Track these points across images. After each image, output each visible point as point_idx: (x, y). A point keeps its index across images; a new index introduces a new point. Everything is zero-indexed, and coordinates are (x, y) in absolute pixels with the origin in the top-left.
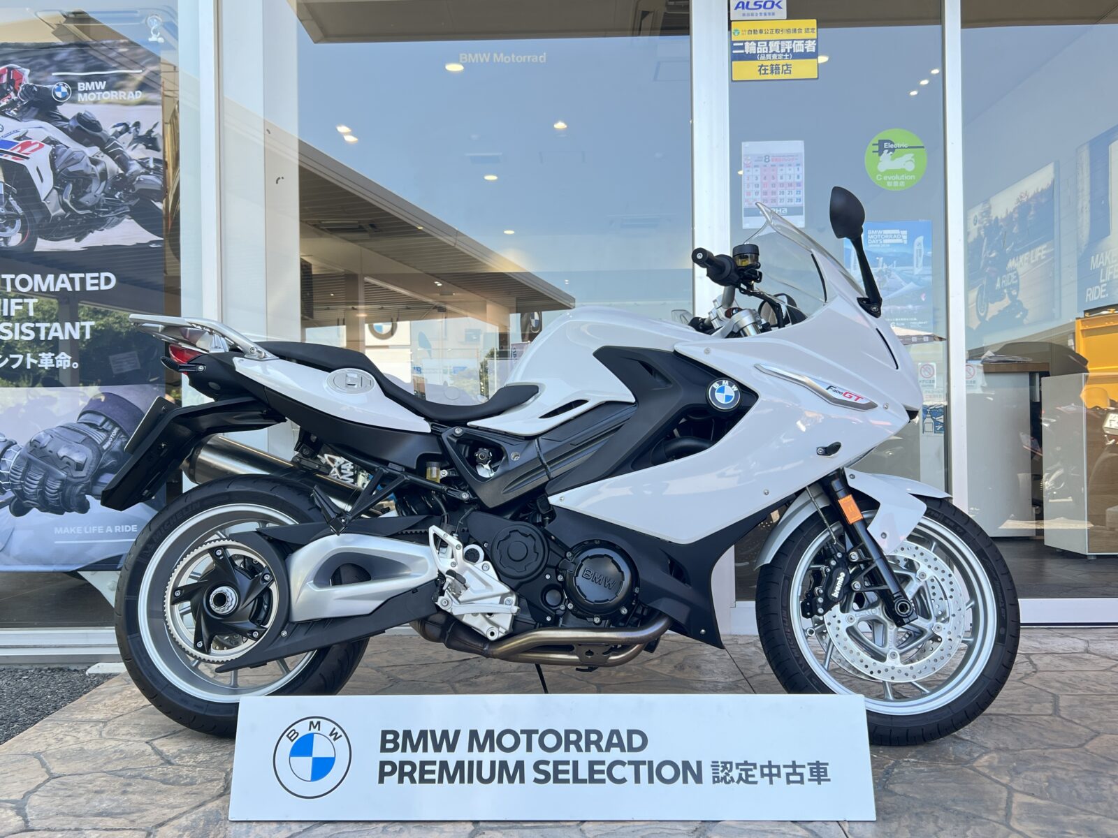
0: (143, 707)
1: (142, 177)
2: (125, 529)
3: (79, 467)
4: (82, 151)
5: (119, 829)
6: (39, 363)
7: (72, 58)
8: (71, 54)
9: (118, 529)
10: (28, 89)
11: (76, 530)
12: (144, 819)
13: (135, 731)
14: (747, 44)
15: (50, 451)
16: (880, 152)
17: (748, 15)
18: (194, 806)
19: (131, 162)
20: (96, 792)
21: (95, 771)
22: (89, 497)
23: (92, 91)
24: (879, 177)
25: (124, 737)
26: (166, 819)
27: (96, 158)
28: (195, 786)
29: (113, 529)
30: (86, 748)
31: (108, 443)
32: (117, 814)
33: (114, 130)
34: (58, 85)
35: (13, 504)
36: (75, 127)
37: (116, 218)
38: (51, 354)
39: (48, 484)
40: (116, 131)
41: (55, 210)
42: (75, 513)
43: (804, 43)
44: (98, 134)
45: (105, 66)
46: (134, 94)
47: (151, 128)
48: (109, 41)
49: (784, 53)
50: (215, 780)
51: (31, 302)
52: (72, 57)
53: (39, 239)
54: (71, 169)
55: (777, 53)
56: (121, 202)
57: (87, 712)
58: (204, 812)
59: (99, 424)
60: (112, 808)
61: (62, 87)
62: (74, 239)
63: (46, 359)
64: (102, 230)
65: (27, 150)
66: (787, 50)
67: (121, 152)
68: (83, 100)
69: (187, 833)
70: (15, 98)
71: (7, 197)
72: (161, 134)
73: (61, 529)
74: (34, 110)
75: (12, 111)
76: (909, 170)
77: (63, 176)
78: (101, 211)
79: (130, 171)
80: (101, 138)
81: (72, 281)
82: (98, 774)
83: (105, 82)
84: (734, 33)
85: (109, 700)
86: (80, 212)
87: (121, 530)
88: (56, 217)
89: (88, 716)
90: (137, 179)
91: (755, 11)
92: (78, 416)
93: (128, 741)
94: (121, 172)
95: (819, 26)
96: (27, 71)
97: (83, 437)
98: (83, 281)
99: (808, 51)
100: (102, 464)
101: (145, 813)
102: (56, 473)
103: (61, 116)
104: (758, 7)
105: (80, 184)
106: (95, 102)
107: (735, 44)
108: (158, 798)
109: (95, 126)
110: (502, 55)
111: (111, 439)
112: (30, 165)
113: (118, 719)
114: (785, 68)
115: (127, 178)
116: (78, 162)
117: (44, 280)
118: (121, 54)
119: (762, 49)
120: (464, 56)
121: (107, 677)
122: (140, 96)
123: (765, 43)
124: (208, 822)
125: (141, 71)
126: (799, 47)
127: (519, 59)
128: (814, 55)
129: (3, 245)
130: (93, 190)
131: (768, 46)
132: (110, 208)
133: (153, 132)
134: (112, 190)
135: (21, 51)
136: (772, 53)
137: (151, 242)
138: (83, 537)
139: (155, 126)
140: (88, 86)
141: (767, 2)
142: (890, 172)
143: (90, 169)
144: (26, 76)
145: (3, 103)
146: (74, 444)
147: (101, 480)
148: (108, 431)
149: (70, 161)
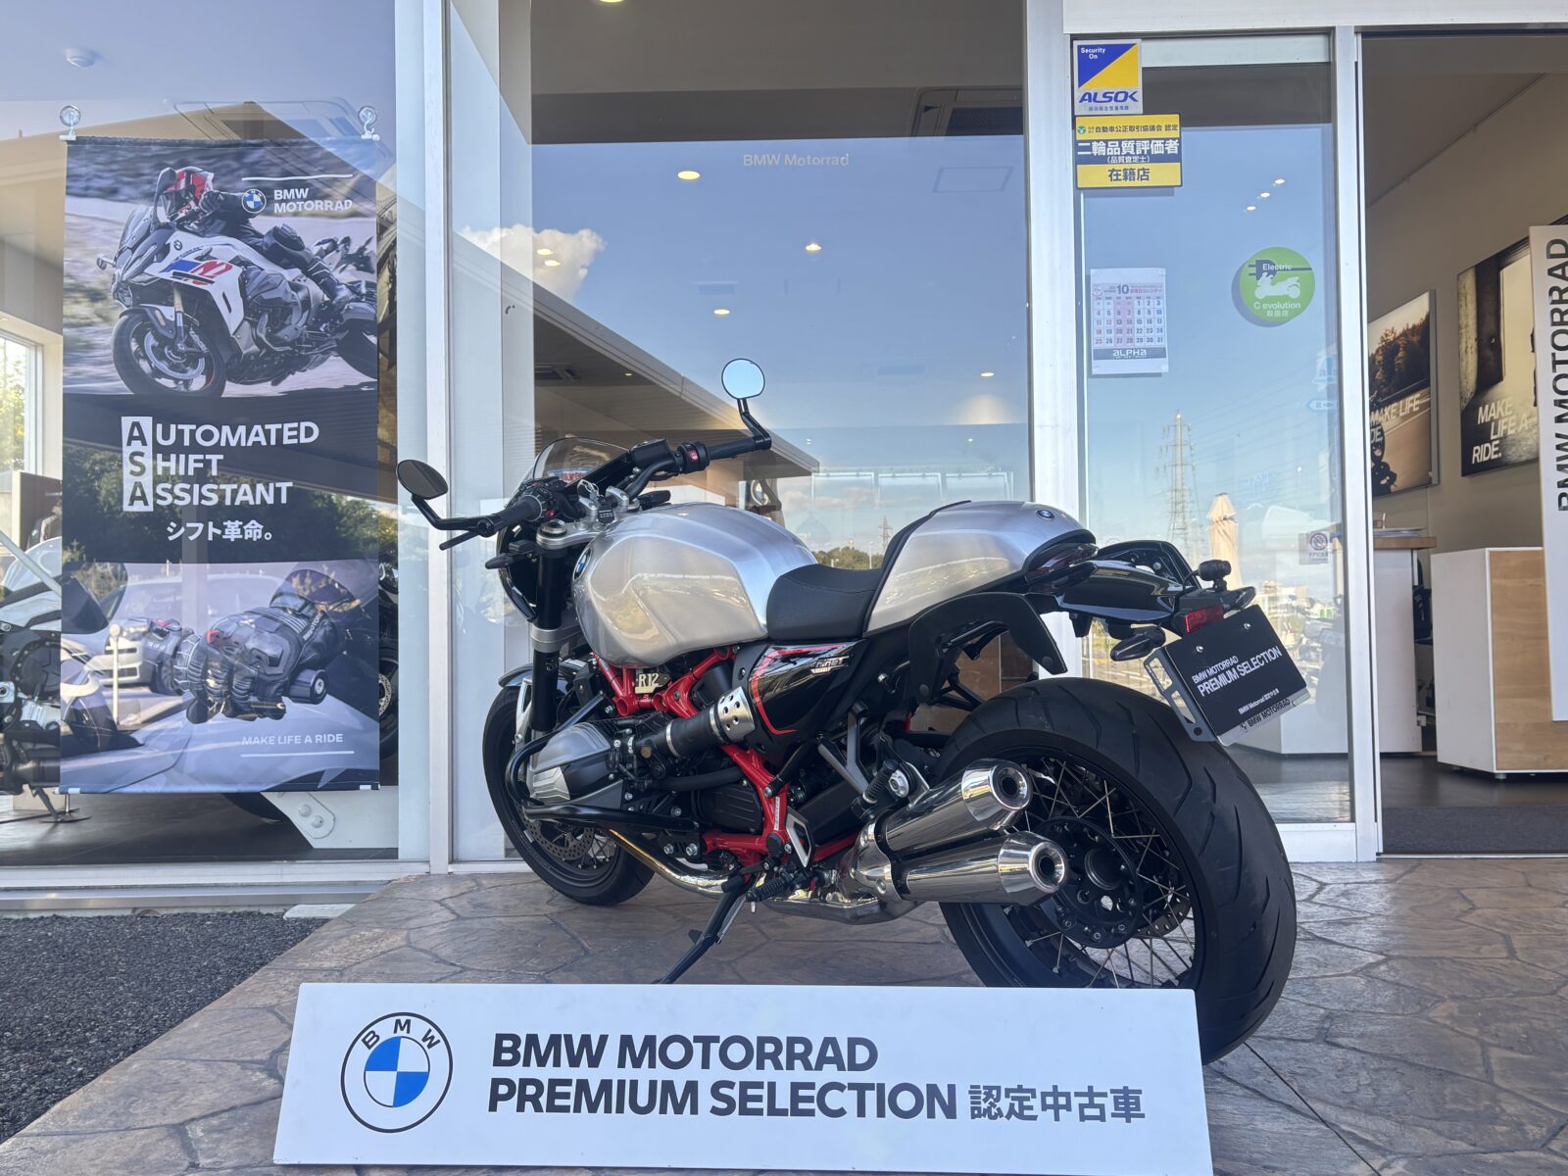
0: (383, 953)
1: (352, 305)
2: (329, 738)
3: (274, 662)
4: (281, 274)
6: (223, 533)
7: (267, 160)
8: (265, 155)
9: (318, 738)
10: (212, 196)
14: (1095, 143)
15: (237, 643)
16: (1259, 276)
17: (1096, 109)
19: (338, 287)
22: (286, 700)
23: (291, 200)
24: (1257, 305)
27: (297, 282)
29: (313, 739)
31: (310, 632)
34: (250, 193)
35: (191, 709)
36: (270, 245)
37: (321, 356)
38: (238, 523)
39: (235, 682)
41: (246, 345)
42: (267, 718)
43: (1164, 143)
44: (300, 253)
45: (308, 168)
46: (343, 203)
47: (363, 244)
49: (1140, 155)
51: (214, 458)
52: (267, 158)
53: (227, 383)
54: (265, 296)
55: (1132, 155)
56: (326, 336)
59: (297, 609)
61: (255, 196)
62: (270, 382)
63: (233, 529)
64: (305, 371)
65: (207, 274)
66: (1143, 151)
67: (328, 275)
68: (280, 211)
70: (195, 208)
71: (187, 331)
72: (375, 251)
73: (250, 738)
74: (219, 224)
75: (192, 225)
76: (1292, 296)
77: (256, 304)
78: (303, 348)
79: (338, 298)
80: (303, 259)
81: (267, 433)
83: (307, 190)
84: (1079, 131)
85: (336, 945)
86: (277, 349)
87: (323, 739)
88: (248, 355)
89: (317, 964)
90: (346, 307)
91: (1104, 104)
92: (271, 599)
94: (327, 299)
95: (1184, 123)
96: (211, 176)
97: (278, 625)
98: (280, 432)
99: (1169, 152)
100: (301, 659)
102: (244, 670)
103: (254, 231)
104: (1108, 99)
105: (278, 315)
106: (295, 214)
107: (1080, 144)
109: (296, 243)
110: (794, 157)
111: (313, 627)
112: (215, 291)
114: (1141, 173)
115: (335, 306)
116: (275, 287)
117: (234, 433)
118: (327, 156)
119: (1113, 150)
120: (748, 158)
121: (311, 921)
122: (350, 206)
123: (1117, 143)
125: (351, 175)
126: (1157, 149)
127: (816, 161)
128: (1176, 158)
129: (183, 389)
130: (294, 322)
131: (1120, 146)
132: (314, 343)
133: (365, 249)
134: (316, 321)
135: (204, 151)
136: (1125, 155)
137: (363, 385)
138: (277, 748)
139: (368, 242)
140: (286, 194)
141: (1117, 94)
142: (1270, 299)
143: (290, 296)
144: (209, 181)
145: (182, 215)
146: (266, 634)
147: (300, 679)
148: (308, 618)
149: (264, 286)
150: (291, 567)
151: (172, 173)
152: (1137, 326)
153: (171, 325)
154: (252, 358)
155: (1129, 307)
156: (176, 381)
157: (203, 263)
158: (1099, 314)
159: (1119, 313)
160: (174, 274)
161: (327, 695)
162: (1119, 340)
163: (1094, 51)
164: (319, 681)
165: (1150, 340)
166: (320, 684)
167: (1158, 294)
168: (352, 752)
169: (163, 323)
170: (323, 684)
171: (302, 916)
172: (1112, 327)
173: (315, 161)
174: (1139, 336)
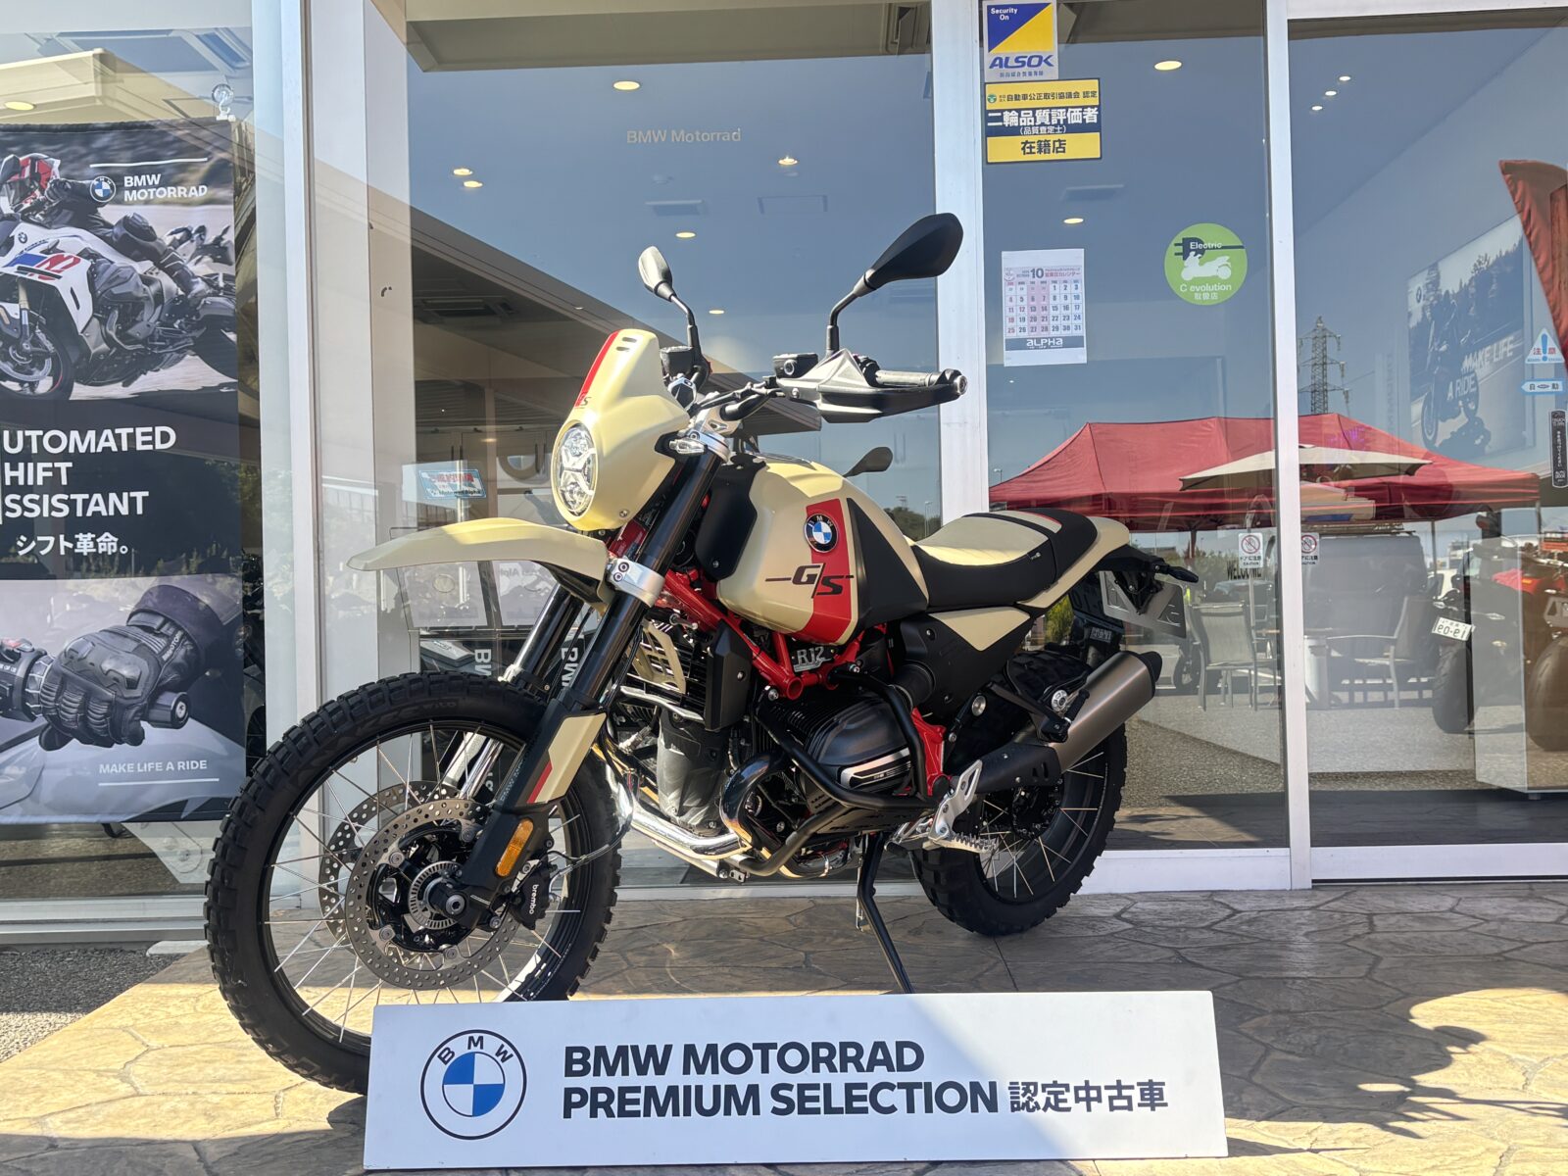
1: (209, 300)
2: (192, 765)
3: (132, 684)
5: (243, 1093)
6: (75, 547)
7: (116, 145)
8: (114, 139)
9: (181, 765)
10: (59, 185)
11: (126, 768)
14: (1006, 113)
15: (92, 664)
16: (1185, 255)
17: (1008, 75)
19: (194, 280)
20: (207, 1061)
21: (199, 1043)
22: (144, 725)
23: (142, 187)
24: (1184, 288)
27: (148, 275)
29: (176, 766)
31: (170, 652)
33: (171, 237)
34: (98, 180)
35: (44, 734)
36: (119, 236)
37: (175, 355)
38: (90, 536)
39: (91, 706)
40: (175, 238)
41: (95, 344)
42: (126, 745)
43: (1082, 112)
44: (152, 244)
45: (161, 152)
46: (198, 189)
47: (219, 234)
49: (1056, 126)
51: (63, 466)
52: (116, 142)
53: (75, 384)
54: (116, 291)
55: (1046, 126)
56: (181, 333)
60: (229, 1076)
61: (104, 183)
62: (121, 383)
63: (85, 543)
64: (157, 370)
65: (55, 268)
66: (1059, 121)
67: (182, 267)
68: (131, 199)
70: (42, 197)
71: (32, 329)
72: (233, 241)
73: (108, 766)
74: (67, 214)
75: (38, 216)
76: (1224, 278)
77: (105, 300)
78: (156, 346)
79: (194, 292)
80: (155, 250)
81: (117, 438)
82: (204, 1046)
83: (159, 176)
84: (989, 100)
86: (128, 348)
87: (185, 766)
88: (98, 354)
89: (172, 992)
90: (202, 302)
91: (1017, 70)
92: (127, 617)
94: (181, 293)
95: (1101, 88)
96: (57, 163)
97: (135, 645)
98: (132, 438)
99: (1088, 122)
100: (161, 681)
102: (102, 693)
103: (103, 221)
104: (1020, 64)
105: (129, 311)
107: (990, 114)
109: (148, 233)
110: (682, 132)
111: (172, 647)
112: (62, 286)
114: (1057, 144)
115: (189, 301)
116: (126, 281)
117: (83, 442)
118: (178, 140)
119: (1026, 120)
120: (633, 134)
121: (174, 958)
122: (203, 192)
123: (1031, 112)
125: (205, 159)
126: (1075, 117)
127: (706, 137)
128: (1096, 127)
129: (28, 392)
130: (146, 317)
131: (1034, 116)
132: (168, 341)
133: (223, 239)
134: (168, 318)
135: (49, 135)
136: (1039, 126)
137: (222, 385)
138: (136, 776)
139: (226, 231)
140: (137, 181)
141: (1032, 57)
142: (1198, 281)
143: (142, 290)
144: (55, 169)
145: (26, 206)
146: (123, 654)
147: (159, 702)
148: (168, 636)
149: (114, 280)
151: (15, 159)
152: (1053, 313)
153: (16, 323)
154: (102, 357)
155: (1043, 292)
156: (21, 383)
157: (49, 256)
158: (1011, 300)
159: (1033, 299)
160: (19, 268)
161: (190, 720)
162: (1033, 329)
163: (1006, 11)
164: (181, 704)
165: (1067, 328)
166: (181, 707)
167: (1076, 277)
168: (217, 780)
169: (8, 322)
170: (184, 708)
171: (165, 952)
172: (1026, 314)
173: (167, 145)
174: (1055, 323)
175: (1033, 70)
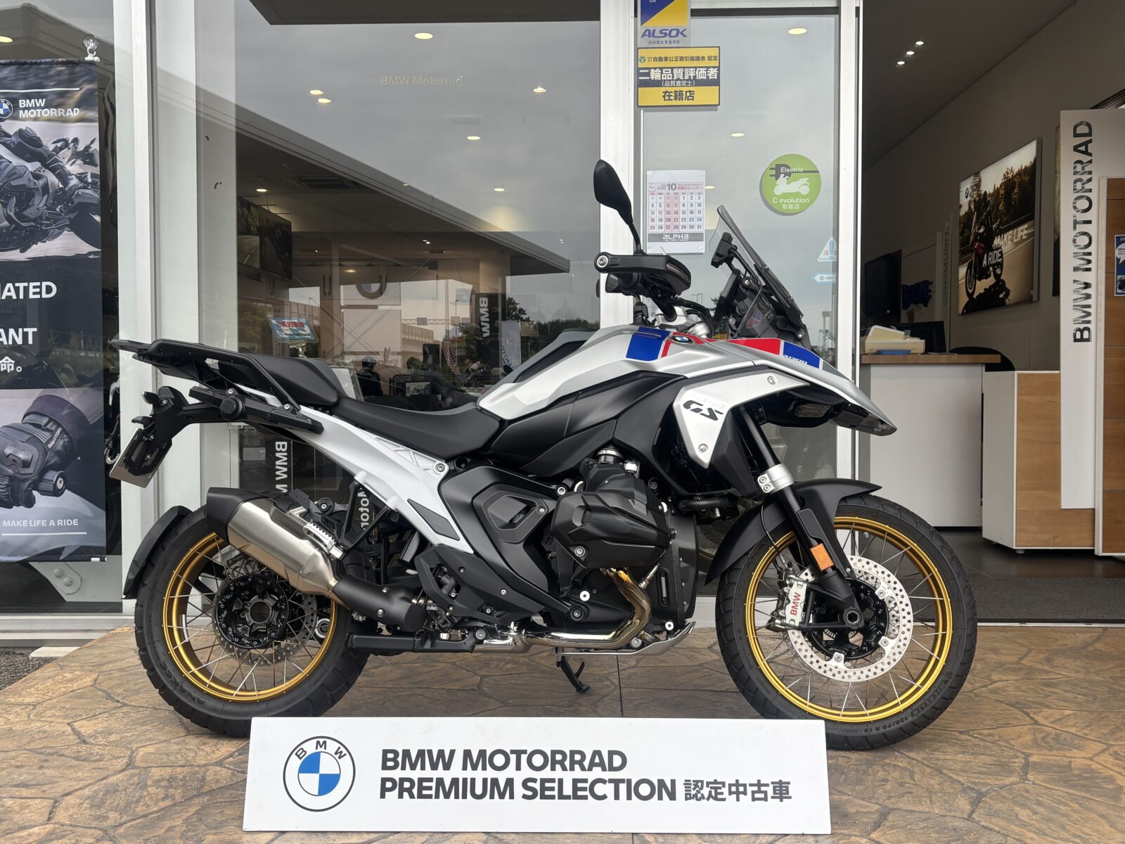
0: (71, 691)
1: (81, 191)
2: (67, 522)
3: (26, 464)
4: (25, 166)
5: (31, 798)
8: (11, 72)
9: (60, 522)
11: (22, 523)
12: (54, 790)
13: (60, 714)
14: (652, 70)
16: (777, 177)
17: (654, 42)
18: (97, 779)
19: (70, 177)
20: (18, 767)
21: (19, 748)
22: (35, 493)
23: (32, 108)
24: (776, 200)
25: (49, 719)
26: (72, 790)
27: (37, 172)
28: (102, 762)
29: (56, 523)
30: (14, 728)
31: (53, 442)
32: (31, 785)
33: (54, 145)
36: (16, 143)
37: (57, 231)
40: (56, 146)
42: (21, 507)
43: (707, 70)
45: (45, 83)
46: (73, 111)
47: (88, 143)
48: (48, 60)
49: (687, 80)
50: (121, 757)
52: (12, 75)
54: (14, 183)
55: (681, 80)
56: (60, 215)
57: (20, 695)
58: (106, 784)
59: (43, 424)
60: (28, 780)
61: (4, 104)
62: (19, 250)
64: (45, 242)
66: (690, 76)
67: (62, 167)
68: (24, 116)
69: (87, 801)
72: (98, 149)
73: (9, 522)
76: (803, 193)
77: (6, 189)
78: (43, 224)
79: (70, 185)
80: (42, 155)
81: (17, 290)
82: (19, 752)
83: (44, 100)
84: (640, 61)
85: (42, 684)
86: (24, 224)
87: (63, 523)
89: (19, 700)
90: (76, 193)
91: (661, 39)
92: (22, 417)
93: (52, 722)
94: (61, 186)
97: (28, 436)
98: (26, 289)
99: (710, 78)
100: (47, 463)
101: (56, 785)
102: (5, 470)
103: (4, 132)
104: (663, 35)
107: (641, 71)
108: (69, 772)
109: (36, 142)
110: (420, 78)
111: (55, 438)
113: (47, 703)
114: (688, 94)
115: (67, 192)
116: (21, 176)
118: (59, 73)
119: (667, 76)
120: (385, 78)
121: (47, 660)
122: (75, 113)
123: (670, 70)
124: (107, 792)
125: (78, 89)
126: (701, 74)
127: (437, 82)
128: (716, 83)
130: (36, 203)
131: (672, 73)
132: (52, 220)
133: (90, 148)
136: (676, 80)
137: (89, 253)
138: (28, 529)
139: (92, 142)
140: (28, 103)
141: (671, 30)
142: (786, 196)
143: (32, 183)
146: (19, 443)
147: (46, 477)
148: (52, 431)
149: (12, 175)
150: (37, 393)
152: (682, 216)
154: (5, 231)
155: (676, 201)
158: (653, 206)
159: (668, 206)
161: (66, 491)
162: (668, 227)
164: (60, 479)
165: (692, 227)
166: (60, 482)
167: (699, 191)
168: (86, 533)
170: (62, 482)
171: (43, 656)
172: (662, 216)
173: (50, 78)
174: (683, 223)
175: (673, 39)
